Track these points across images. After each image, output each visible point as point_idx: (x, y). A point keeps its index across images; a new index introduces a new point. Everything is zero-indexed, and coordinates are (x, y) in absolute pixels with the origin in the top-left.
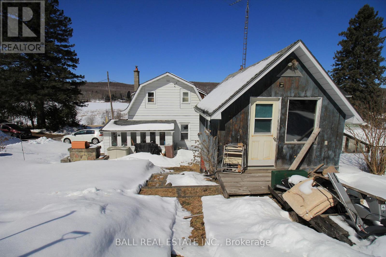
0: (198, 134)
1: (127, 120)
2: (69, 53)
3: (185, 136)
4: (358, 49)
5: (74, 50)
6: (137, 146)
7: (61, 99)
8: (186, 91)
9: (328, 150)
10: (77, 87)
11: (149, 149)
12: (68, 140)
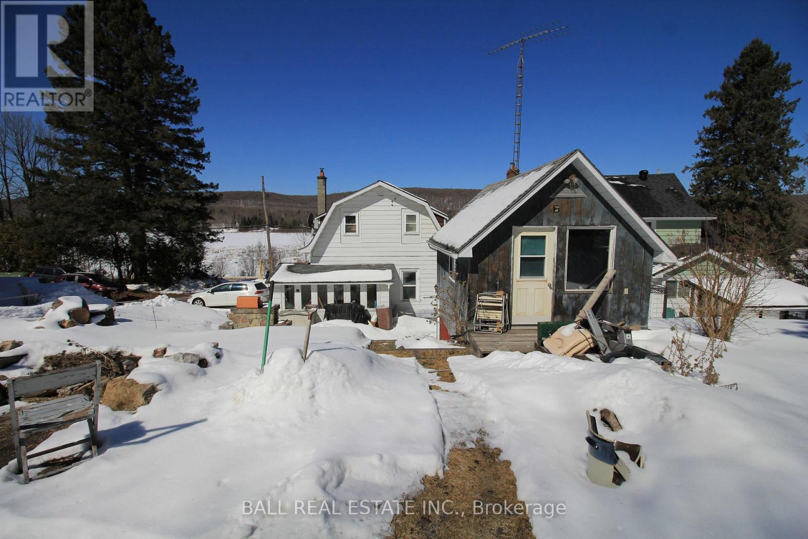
0: (436, 286)
1: (310, 265)
2: (190, 142)
3: (410, 293)
4: (743, 126)
5: (203, 138)
6: (328, 308)
8: (411, 213)
9: (630, 302)
10: (204, 206)
11: (349, 314)
12: (200, 302)
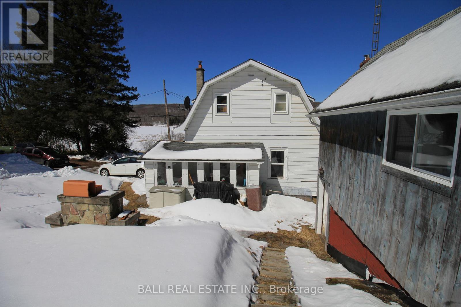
1: (184, 143)
3: (278, 171)
6: (197, 186)
7: (106, 116)
8: (281, 92)
10: (129, 103)
11: (218, 193)
12: (106, 171)
